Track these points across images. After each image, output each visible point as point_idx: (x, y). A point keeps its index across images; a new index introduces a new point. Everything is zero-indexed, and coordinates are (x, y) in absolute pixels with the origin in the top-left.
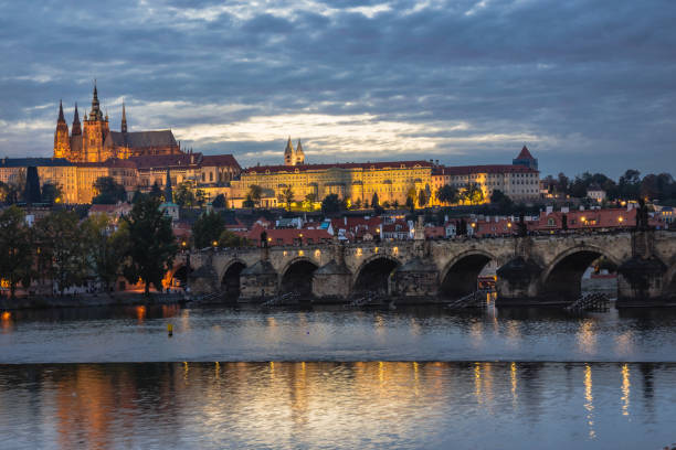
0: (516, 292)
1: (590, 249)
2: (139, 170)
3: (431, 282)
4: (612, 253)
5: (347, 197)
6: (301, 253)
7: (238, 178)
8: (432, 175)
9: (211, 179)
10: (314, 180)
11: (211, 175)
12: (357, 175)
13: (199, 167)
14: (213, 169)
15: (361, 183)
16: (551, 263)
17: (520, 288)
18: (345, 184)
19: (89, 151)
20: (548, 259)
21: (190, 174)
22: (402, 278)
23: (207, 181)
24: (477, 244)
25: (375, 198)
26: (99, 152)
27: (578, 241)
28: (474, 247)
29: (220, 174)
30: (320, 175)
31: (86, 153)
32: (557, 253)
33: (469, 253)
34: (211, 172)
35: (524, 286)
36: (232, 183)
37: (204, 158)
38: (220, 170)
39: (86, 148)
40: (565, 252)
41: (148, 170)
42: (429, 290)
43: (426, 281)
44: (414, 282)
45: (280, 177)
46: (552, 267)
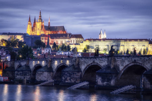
0: (105, 83)
1: (138, 64)
2: (51, 38)
3: (77, 77)
4: (147, 66)
5: (118, 50)
6: (38, 62)
7: (82, 42)
8: (149, 44)
9: (74, 42)
10: (108, 44)
11: (74, 41)
12: (122, 43)
13: (70, 38)
14: (75, 39)
15: (124, 46)
16: (122, 70)
17: (107, 81)
18: (118, 46)
19: (37, 31)
20: (121, 68)
21: (67, 40)
22: (64, 74)
23: (72, 42)
24: (95, 60)
25: (128, 51)
26: (40, 32)
27: (133, 59)
28: (94, 61)
29: (77, 41)
30: (110, 42)
31: (36, 32)
32: (124, 65)
33: (93, 64)
34: (74, 40)
35: (109, 80)
36: (80, 44)
37: (72, 35)
38: (77, 39)
39: (36, 31)
40: (128, 65)
41: (54, 38)
42: (77, 80)
43: (75, 76)
44: (70, 76)
45: (96, 42)
46: (123, 72)
